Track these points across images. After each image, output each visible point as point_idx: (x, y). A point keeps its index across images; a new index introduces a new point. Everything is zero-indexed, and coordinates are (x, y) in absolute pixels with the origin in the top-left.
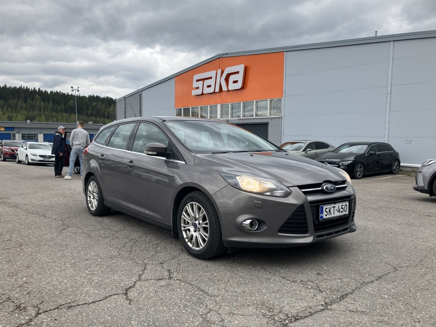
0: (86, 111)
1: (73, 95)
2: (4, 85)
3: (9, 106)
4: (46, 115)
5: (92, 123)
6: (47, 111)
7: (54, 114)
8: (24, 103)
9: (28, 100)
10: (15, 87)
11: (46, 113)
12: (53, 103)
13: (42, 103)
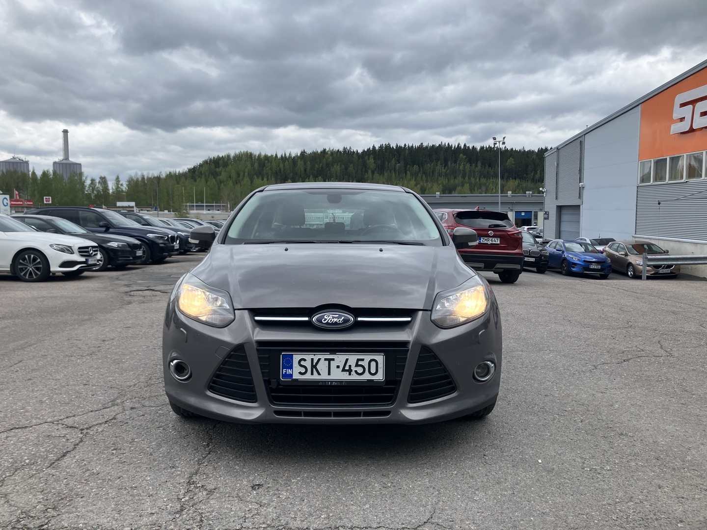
0: (532, 174)
1: (514, 150)
2: (420, 144)
3: (424, 173)
4: (470, 184)
5: (531, 192)
6: (474, 177)
7: (483, 180)
8: (443, 168)
9: (449, 163)
10: (433, 146)
11: (473, 180)
12: (483, 164)
13: (468, 165)
